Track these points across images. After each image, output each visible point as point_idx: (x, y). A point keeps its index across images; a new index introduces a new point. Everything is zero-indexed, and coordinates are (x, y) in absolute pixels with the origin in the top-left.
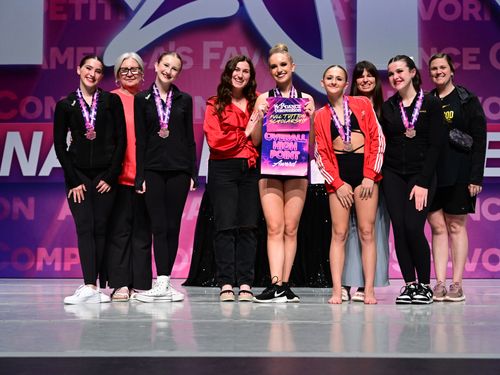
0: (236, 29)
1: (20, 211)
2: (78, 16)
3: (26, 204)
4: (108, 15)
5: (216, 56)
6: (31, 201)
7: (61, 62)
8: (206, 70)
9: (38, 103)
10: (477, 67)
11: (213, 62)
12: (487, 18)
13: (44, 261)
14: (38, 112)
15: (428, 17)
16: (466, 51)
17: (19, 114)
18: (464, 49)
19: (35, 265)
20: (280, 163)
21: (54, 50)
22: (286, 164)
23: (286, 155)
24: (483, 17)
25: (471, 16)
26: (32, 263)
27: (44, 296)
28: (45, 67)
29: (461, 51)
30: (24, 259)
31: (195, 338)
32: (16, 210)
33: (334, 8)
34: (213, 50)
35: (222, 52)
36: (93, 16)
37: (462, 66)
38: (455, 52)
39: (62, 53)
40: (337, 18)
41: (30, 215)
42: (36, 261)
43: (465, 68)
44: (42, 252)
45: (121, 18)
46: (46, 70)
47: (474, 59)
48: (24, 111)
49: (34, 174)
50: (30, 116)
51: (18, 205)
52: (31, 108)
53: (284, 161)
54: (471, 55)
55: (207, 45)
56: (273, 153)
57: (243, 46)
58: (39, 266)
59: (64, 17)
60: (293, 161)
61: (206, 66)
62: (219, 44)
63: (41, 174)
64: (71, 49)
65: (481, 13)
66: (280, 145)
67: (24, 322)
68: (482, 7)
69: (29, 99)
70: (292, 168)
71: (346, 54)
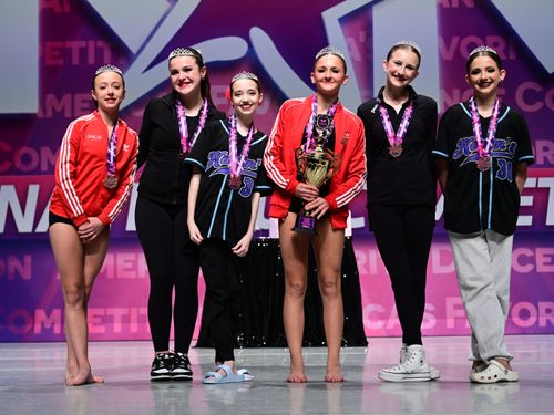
1: (16, 271)
2: (75, 61)
3: (22, 263)
4: (108, 59)
5: (224, 101)
6: (28, 259)
7: (58, 109)
9: (34, 154)
12: (512, 56)
13: (42, 324)
14: (34, 164)
15: (449, 57)
17: (13, 166)
19: (33, 328)
21: (50, 97)
24: (508, 56)
26: (29, 327)
28: (41, 115)
30: (20, 321)
31: (207, 402)
32: (13, 270)
33: (350, 49)
34: (221, 95)
36: (91, 60)
39: (59, 100)
40: (352, 59)
41: (27, 274)
42: (34, 324)
44: (40, 314)
46: (42, 119)
48: (18, 164)
49: (30, 231)
50: (24, 168)
51: (14, 264)
52: (26, 159)
58: (38, 329)
59: (61, 62)
63: (38, 230)
64: (69, 96)
65: (506, 51)
68: (507, 45)
69: (24, 150)
71: (362, 97)
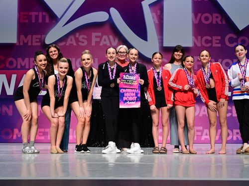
0: (107, 27)
1: (6, 111)
2: (33, 21)
3: (9, 108)
4: (47, 20)
5: (98, 39)
6: (11, 107)
7: (26, 42)
8: (93, 46)
9: (15, 61)
10: (219, 45)
11: (96, 42)
12: (224, 23)
13: (17, 135)
14: (14, 65)
15: (197, 22)
16: (214, 38)
17: (5, 66)
18: (213, 37)
19: (13, 137)
20: (128, 102)
21: (22, 37)
22: (131, 103)
23: (130, 99)
24: (222, 22)
25: (217, 22)
26: (11, 136)
27: (17, 151)
28: (18, 44)
29: (212, 38)
30: (7, 134)
32: (4, 111)
33: (153, 18)
34: (96, 37)
35: (101, 37)
36: (40, 20)
37: (212, 45)
38: (209, 38)
39: (26, 37)
40: (154, 22)
41: (10, 113)
42: (13, 135)
43: (213, 46)
44: (16, 131)
45: (54, 22)
46: (18, 46)
47: (218, 41)
48: (7, 65)
49: (12, 94)
50: (10, 67)
51: (5, 109)
52: (11, 63)
53: (130, 101)
54: (216, 40)
55: (94, 34)
56: (125, 98)
57: (111, 35)
58: (15, 137)
59: (27, 21)
60: (134, 101)
61: (93, 44)
62: (99, 34)
64: (30, 36)
65: (221, 20)
66: (127, 94)
67: (7, 163)
68: (222, 18)
69: (10, 59)
70: (133, 104)
71: (159, 39)
